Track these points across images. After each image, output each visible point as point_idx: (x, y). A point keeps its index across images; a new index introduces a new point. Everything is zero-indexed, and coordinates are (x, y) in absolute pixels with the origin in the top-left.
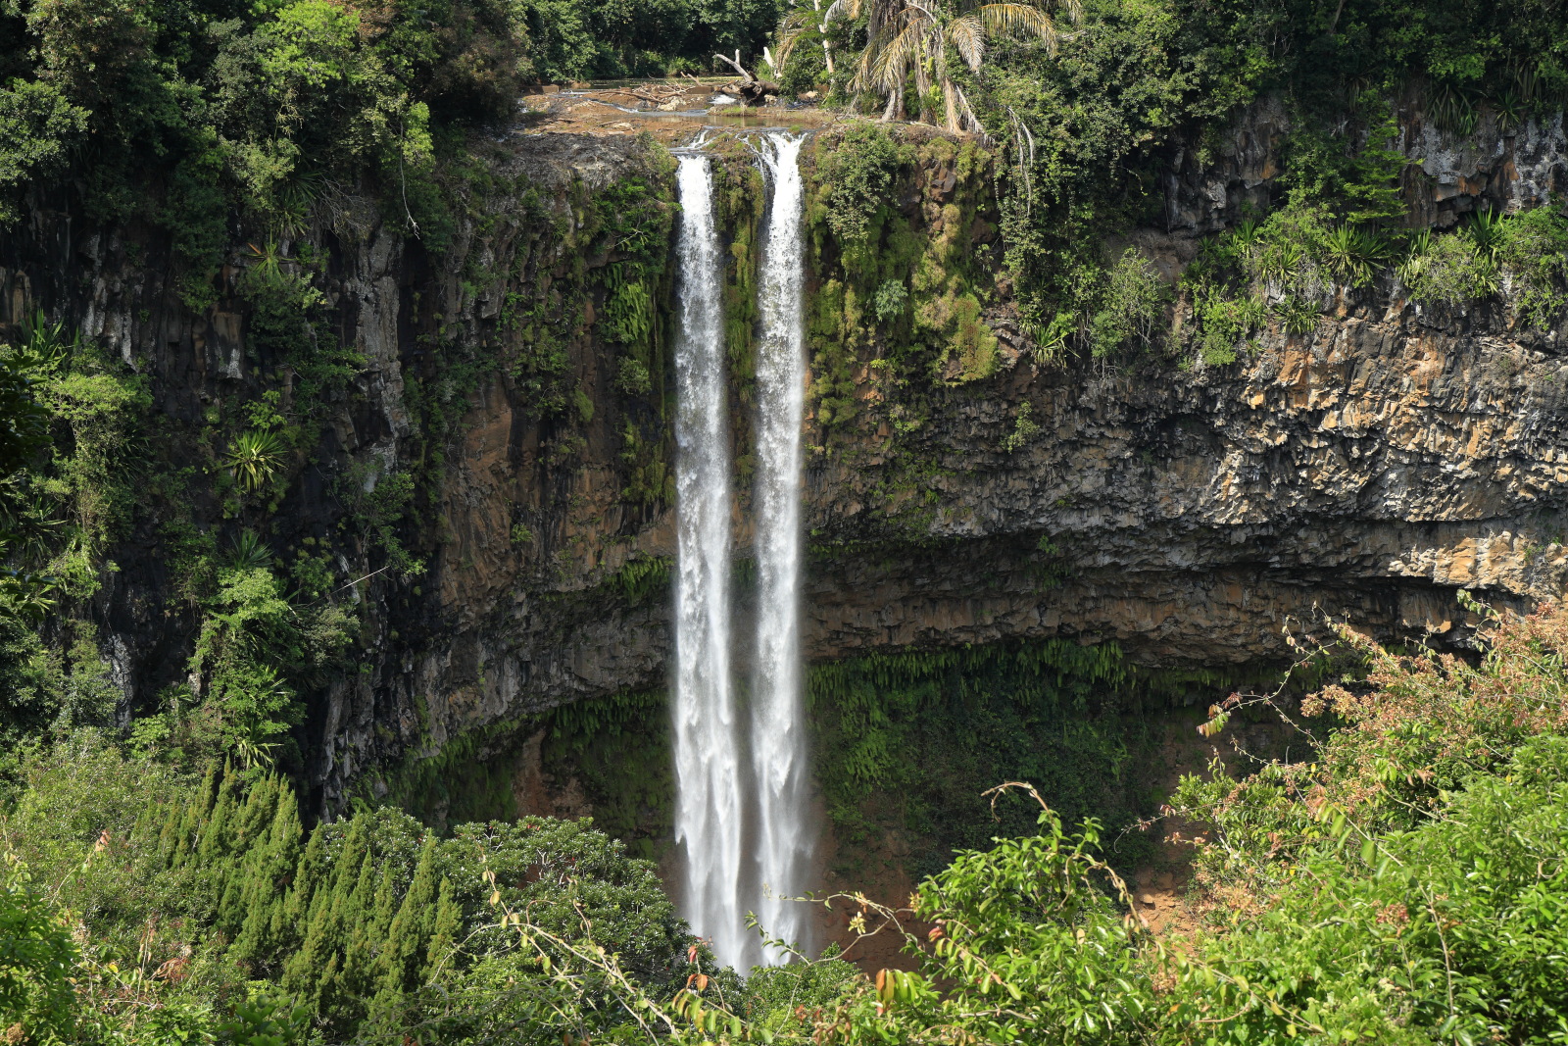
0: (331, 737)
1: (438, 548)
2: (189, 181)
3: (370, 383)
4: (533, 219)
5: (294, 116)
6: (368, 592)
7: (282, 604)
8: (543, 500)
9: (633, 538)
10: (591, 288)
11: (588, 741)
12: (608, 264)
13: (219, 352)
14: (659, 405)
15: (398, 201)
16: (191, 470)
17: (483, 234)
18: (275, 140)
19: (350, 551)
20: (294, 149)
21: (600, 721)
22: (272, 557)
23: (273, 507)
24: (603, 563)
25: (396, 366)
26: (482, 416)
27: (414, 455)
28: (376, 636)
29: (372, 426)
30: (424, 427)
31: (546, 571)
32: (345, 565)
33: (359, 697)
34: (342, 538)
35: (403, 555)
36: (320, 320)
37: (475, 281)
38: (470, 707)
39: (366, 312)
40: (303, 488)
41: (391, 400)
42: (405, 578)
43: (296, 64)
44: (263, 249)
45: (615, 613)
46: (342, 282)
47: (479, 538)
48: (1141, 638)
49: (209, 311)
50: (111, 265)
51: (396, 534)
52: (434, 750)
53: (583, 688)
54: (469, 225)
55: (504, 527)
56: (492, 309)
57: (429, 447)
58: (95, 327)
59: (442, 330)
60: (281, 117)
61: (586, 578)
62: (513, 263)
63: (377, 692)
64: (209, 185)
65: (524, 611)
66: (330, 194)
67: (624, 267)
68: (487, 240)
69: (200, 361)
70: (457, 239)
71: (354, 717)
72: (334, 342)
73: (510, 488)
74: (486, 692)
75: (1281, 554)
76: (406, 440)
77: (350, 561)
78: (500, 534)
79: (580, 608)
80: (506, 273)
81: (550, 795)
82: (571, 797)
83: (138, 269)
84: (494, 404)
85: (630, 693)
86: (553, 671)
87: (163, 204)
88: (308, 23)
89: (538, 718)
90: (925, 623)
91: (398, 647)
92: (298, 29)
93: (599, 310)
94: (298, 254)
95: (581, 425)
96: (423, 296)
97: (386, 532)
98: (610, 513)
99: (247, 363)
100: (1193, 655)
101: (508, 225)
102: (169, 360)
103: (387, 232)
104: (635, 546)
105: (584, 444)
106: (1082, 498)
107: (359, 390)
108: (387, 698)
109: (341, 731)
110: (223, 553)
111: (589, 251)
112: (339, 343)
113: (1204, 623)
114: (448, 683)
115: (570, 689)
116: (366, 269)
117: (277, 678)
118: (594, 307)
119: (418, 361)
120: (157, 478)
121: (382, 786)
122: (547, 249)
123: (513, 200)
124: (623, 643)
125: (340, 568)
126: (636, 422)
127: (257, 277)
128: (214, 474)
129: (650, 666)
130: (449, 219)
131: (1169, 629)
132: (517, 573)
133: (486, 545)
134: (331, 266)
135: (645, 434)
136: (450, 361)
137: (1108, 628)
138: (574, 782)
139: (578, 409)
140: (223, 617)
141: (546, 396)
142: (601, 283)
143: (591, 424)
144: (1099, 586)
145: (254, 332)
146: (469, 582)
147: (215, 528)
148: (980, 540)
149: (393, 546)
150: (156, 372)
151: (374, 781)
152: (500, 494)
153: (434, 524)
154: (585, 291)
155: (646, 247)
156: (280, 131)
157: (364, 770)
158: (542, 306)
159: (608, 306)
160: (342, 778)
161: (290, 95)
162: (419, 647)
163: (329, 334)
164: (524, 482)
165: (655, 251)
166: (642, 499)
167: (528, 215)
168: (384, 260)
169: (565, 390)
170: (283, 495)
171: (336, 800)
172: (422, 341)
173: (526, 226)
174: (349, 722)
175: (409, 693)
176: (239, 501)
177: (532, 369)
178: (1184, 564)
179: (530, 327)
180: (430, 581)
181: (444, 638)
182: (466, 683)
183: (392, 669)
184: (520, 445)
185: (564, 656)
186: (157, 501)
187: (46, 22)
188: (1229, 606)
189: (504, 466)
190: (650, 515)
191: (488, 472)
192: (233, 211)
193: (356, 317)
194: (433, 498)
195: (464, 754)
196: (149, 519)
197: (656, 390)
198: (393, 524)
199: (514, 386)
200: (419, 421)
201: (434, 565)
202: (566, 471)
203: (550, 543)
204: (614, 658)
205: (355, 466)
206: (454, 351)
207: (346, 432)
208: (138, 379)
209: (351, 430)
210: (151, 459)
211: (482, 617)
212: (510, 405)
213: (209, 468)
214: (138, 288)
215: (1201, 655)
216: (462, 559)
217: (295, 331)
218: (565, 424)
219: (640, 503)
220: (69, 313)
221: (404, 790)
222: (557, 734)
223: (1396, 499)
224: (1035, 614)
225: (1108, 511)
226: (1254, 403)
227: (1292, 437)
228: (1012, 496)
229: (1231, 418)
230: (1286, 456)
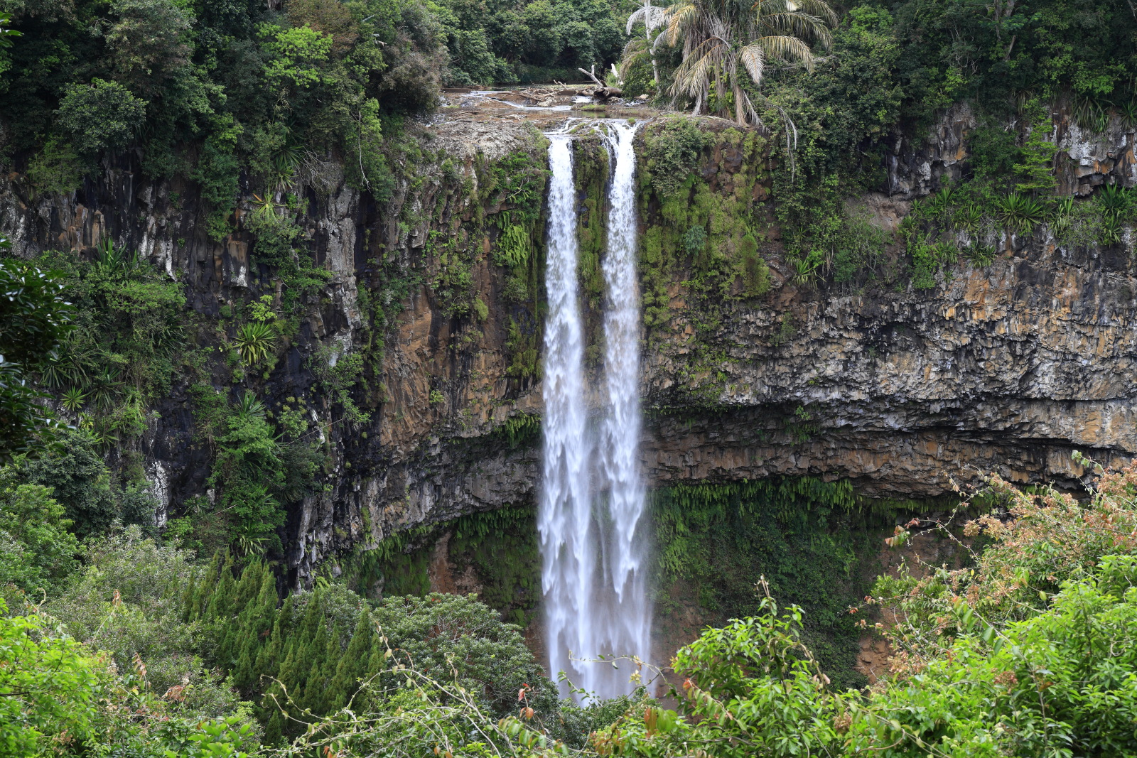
0: (303, 534)
1: (379, 406)
2: (213, 150)
3: (334, 291)
4: (449, 179)
5: (286, 106)
6: (330, 435)
7: (271, 442)
8: (452, 374)
9: (514, 401)
10: (488, 228)
11: (480, 540)
12: (500, 212)
13: (232, 269)
14: (533, 309)
15: (356, 166)
16: (210, 349)
17: (414, 189)
18: (272, 123)
19: (319, 407)
20: (287, 130)
21: (489, 528)
22: (265, 410)
23: (266, 376)
24: (492, 418)
25: (353, 280)
26: (411, 315)
27: (364, 341)
28: (336, 465)
29: (336, 320)
30: (371, 322)
31: (453, 423)
32: (315, 416)
33: (323, 508)
34: (314, 398)
35: (355, 410)
36: (301, 247)
37: (408, 222)
38: (399, 516)
39: (333, 242)
40: (288, 362)
41: (349, 303)
42: (356, 427)
43: (288, 71)
44: (263, 198)
45: (500, 453)
46: (317, 221)
47: (408, 400)
48: (865, 478)
49: (225, 240)
50: (159, 207)
51: (350, 396)
52: (373, 545)
53: (477, 505)
54: (405, 184)
55: (425, 392)
56: (419, 242)
57: (374, 336)
58: (148, 250)
59: (385, 256)
60: (278, 108)
61: (481, 428)
62: (434, 210)
63: (335, 504)
64: (227, 153)
65: (438, 450)
66: (310, 161)
67: (511, 214)
68: (417, 194)
69: (218, 274)
70: (396, 193)
71: (319, 522)
72: (310, 263)
73: (429, 365)
74: (411, 506)
75: (965, 421)
76: (358, 331)
77: (319, 413)
78: (422, 397)
79: (476, 450)
80: (430, 217)
81: (454, 578)
82: (468, 579)
83: (178, 210)
84: (420, 307)
85: (510, 508)
86: (457, 492)
87: (196, 166)
88: (297, 42)
89: (446, 524)
90: (715, 464)
91: (350, 474)
92: (291, 46)
93: (493, 244)
94: (287, 201)
95: (479, 322)
96: (372, 232)
97: (344, 394)
98: (499, 384)
99: (250, 275)
100: (902, 490)
101: (431, 184)
102: (197, 274)
103: (348, 187)
104: (515, 407)
105: (482, 336)
106: (827, 380)
107: (327, 296)
108: (342, 509)
109: (310, 531)
110: (232, 407)
111: (487, 202)
112: (314, 263)
113: (910, 468)
114: (384, 499)
115: (469, 505)
116: (334, 213)
117: (267, 493)
118: (491, 241)
119: (368, 276)
120: (188, 354)
121: (338, 569)
122: (458, 200)
123: (436, 167)
124: (506, 474)
125: (311, 418)
126: (518, 321)
127: (259, 217)
128: (227, 352)
129: (524, 490)
130: (391, 180)
131: (885, 471)
132: (433, 424)
133: (412, 404)
134: (309, 210)
135: (524, 330)
136: (390, 277)
137: (843, 469)
138: (470, 569)
139: (477, 311)
140: (231, 450)
141: (456, 302)
142: (495, 225)
143: (486, 322)
144: (837, 440)
145: (256, 255)
146: (400, 430)
147: (227, 389)
148: (754, 408)
149: (348, 404)
150: (188, 281)
151: (332, 565)
152: (423, 369)
153: (377, 389)
154: (483, 230)
155: (527, 201)
156: (276, 117)
157: (326, 558)
158: (454, 240)
159: (500, 241)
160: (311, 563)
161: (284, 92)
162: (365, 474)
163: (307, 257)
164: (439, 362)
165: (532, 203)
166: (521, 374)
167: (446, 177)
168: (346, 207)
169: (469, 299)
170: (273, 367)
171: (306, 578)
172: (371, 263)
173: (444, 185)
174: (316, 524)
175: (357, 505)
176: (243, 371)
177: (447, 283)
178: (897, 427)
179: (446, 254)
180: (372, 428)
181: (382, 468)
182: (397, 499)
183: (346, 489)
184: (437, 336)
185: (465, 482)
186: (187, 370)
187: (119, 40)
188: (928, 456)
189: (426, 350)
190: (526, 386)
191: (415, 354)
192: (243, 172)
193: (326, 245)
194: (377, 372)
195: (395, 547)
196: (182, 382)
197: (531, 301)
198: (348, 388)
199: (433, 295)
200: (368, 317)
201: (376, 417)
202: (468, 355)
203: (456, 404)
204: (499, 484)
205: (323, 348)
206: (393, 270)
207: (318, 325)
208: (176, 285)
209: (321, 323)
210: (184, 341)
211: (408, 454)
212: (431, 308)
213: (223, 347)
214: (178, 223)
215: (907, 490)
216: (395, 414)
217: (283, 255)
218: (468, 322)
219: (519, 377)
220: (130, 240)
221: (353, 572)
222: (459, 535)
223: (1046, 382)
224: (792, 459)
225: (844, 389)
226: (948, 315)
227: (973, 339)
228: (778, 377)
229: (931, 326)
230: (969, 353)
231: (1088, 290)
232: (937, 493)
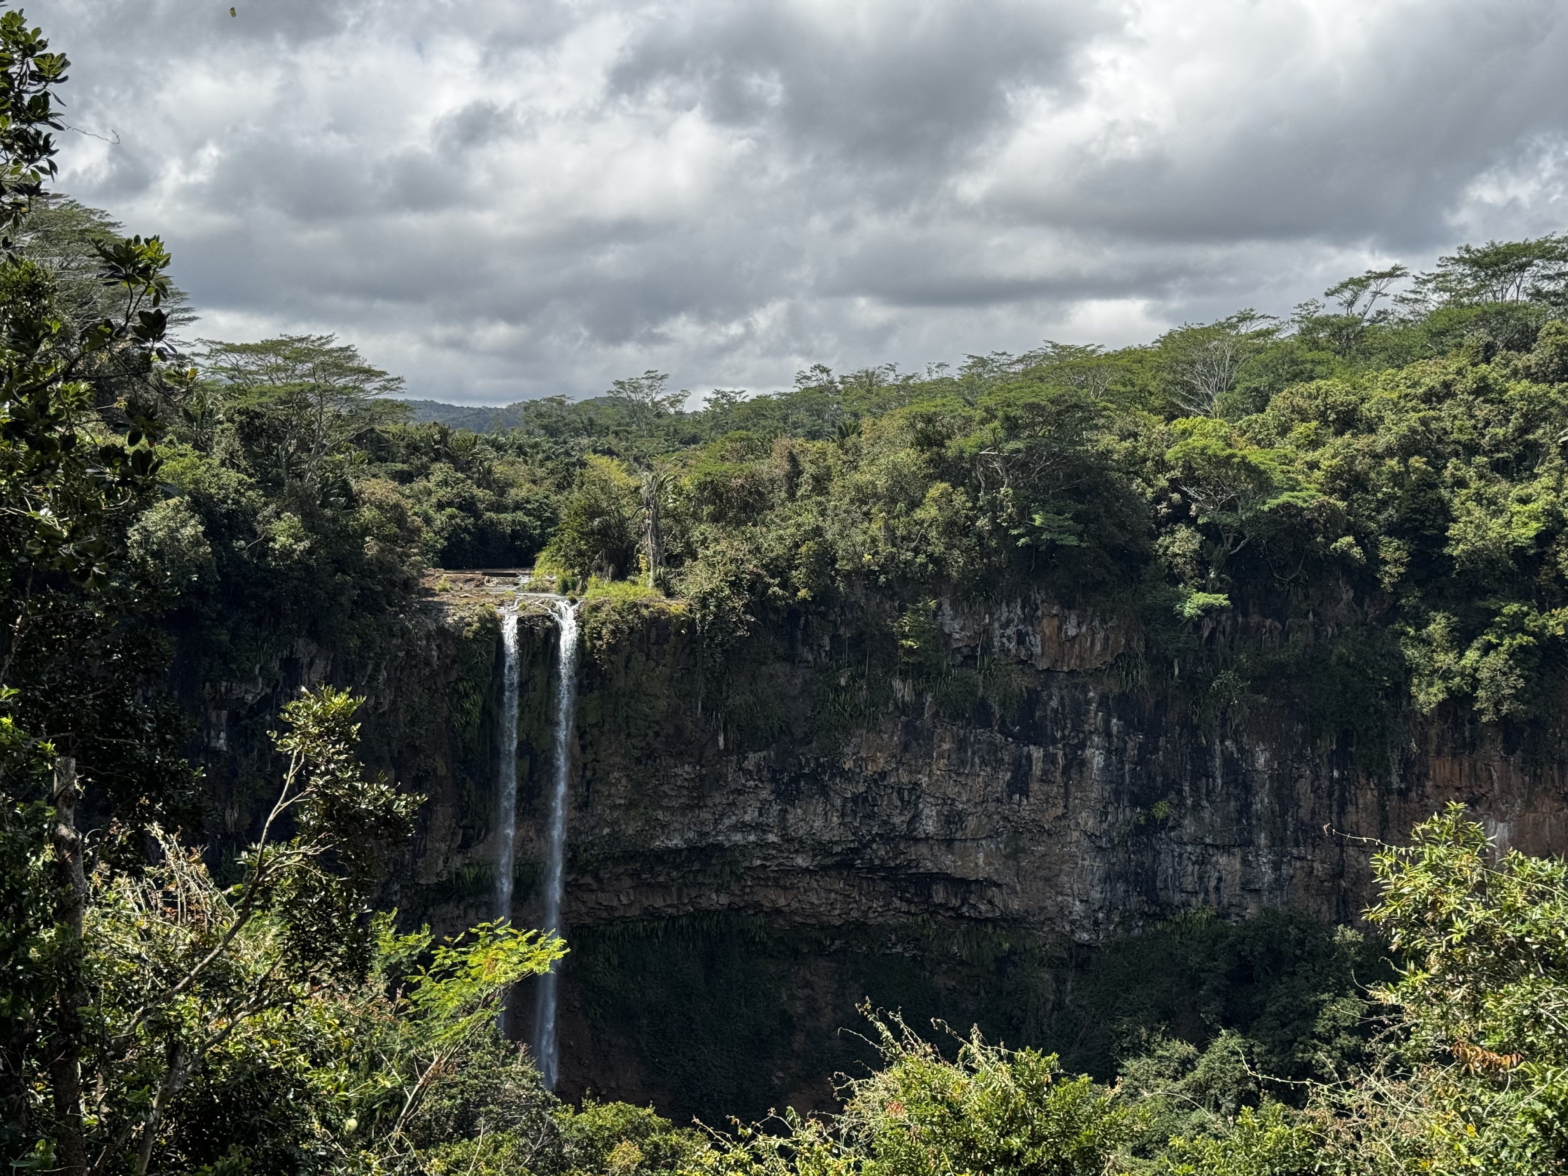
9: (469, 850)
13: (213, 734)
24: (448, 866)
31: (414, 870)
45: (455, 897)
48: (778, 911)
49: (208, 708)
56: (384, 708)
61: (438, 875)
68: (382, 666)
75: (862, 859)
80: (394, 686)
90: (646, 903)
93: (450, 709)
94: (265, 673)
95: (438, 779)
98: (454, 834)
99: (230, 740)
100: (809, 921)
104: (469, 855)
105: (440, 791)
106: (744, 825)
113: (816, 902)
124: (459, 917)
126: (472, 778)
131: (795, 905)
135: (477, 787)
137: (758, 905)
139: (436, 769)
143: (444, 778)
144: (753, 879)
148: (681, 850)
154: (442, 696)
158: (416, 706)
166: (475, 826)
169: (428, 758)
173: (407, 657)
178: (805, 865)
179: (408, 718)
188: (830, 891)
190: (479, 835)
199: (397, 755)
212: (394, 767)
215: (813, 921)
218: (427, 779)
219: (473, 829)
223: (930, 825)
224: (714, 896)
225: (759, 833)
226: (846, 767)
227: (869, 787)
228: (702, 823)
229: (833, 776)
230: (865, 799)
231: (961, 744)
232: (838, 923)
